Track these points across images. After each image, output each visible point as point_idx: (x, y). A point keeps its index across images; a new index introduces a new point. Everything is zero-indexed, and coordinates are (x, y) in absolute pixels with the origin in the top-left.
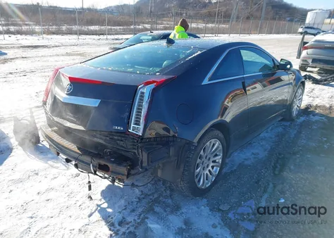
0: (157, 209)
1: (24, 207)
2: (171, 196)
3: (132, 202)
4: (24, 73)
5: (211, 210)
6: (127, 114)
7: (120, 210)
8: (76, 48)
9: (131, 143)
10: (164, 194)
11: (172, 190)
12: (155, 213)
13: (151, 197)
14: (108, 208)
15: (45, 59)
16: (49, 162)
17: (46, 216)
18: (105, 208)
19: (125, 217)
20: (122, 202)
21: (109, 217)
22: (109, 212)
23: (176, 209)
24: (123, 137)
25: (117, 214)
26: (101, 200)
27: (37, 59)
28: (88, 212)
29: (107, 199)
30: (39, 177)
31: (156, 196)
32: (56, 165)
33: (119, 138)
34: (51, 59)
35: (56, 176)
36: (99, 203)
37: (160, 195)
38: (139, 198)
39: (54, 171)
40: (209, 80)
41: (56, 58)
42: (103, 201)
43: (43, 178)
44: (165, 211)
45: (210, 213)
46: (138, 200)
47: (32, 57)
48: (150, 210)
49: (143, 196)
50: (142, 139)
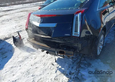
0: (82, 66)
1: (28, 72)
2: (85, 60)
3: (71, 64)
4: (8, 20)
5: (104, 63)
6: (71, 28)
7: (67, 68)
8: (23, 9)
9: (74, 41)
10: (82, 60)
11: (84, 57)
12: (82, 68)
13: (77, 61)
14: (62, 68)
15: (14, 14)
16: (31, 52)
17: (38, 75)
18: (61, 68)
19: (70, 71)
20: (67, 65)
21: (64, 71)
22: (63, 69)
23: (89, 65)
24: (70, 38)
25: (67, 70)
26: (57, 65)
27: (11, 15)
28: (54, 71)
29: (60, 64)
30: (29, 59)
31: (79, 60)
32: (34, 53)
33: (68, 39)
34: (16, 14)
35: (36, 57)
36: (57, 66)
37: (81, 60)
38: (72, 62)
39: (34, 56)
40: (99, 9)
41: (17, 13)
42: (58, 65)
43: (31, 59)
44: (85, 66)
45: (104, 65)
46: (72, 63)
47: (9, 14)
48: (79, 67)
49: (73, 61)
50: (79, 38)
